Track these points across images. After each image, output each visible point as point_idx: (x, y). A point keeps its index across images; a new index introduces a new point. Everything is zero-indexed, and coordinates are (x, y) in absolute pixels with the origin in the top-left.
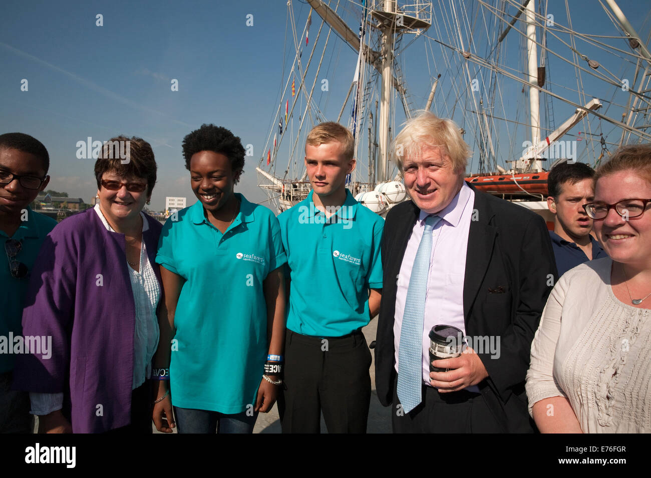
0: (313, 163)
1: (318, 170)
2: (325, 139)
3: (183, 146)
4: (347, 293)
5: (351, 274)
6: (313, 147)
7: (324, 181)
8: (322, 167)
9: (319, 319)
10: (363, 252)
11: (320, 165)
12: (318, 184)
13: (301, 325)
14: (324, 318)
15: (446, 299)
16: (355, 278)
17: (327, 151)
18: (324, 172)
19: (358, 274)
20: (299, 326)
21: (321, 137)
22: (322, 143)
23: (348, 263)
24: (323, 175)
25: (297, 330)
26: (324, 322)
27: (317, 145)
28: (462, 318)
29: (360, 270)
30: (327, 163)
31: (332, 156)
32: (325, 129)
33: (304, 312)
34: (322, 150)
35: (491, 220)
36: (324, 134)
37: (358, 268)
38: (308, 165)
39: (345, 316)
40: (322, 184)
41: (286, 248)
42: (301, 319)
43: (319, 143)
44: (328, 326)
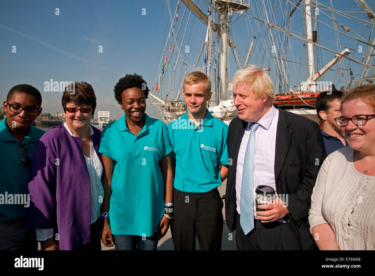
0: (189, 95)
1: (192, 99)
2: (196, 81)
4: (209, 168)
5: (211, 157)
6: (189, 86)
7: (196, 105)
8: (194, 97)
9: (194, 183)
10: (217, 144)
11: (193, 96)
12: (192, 107)
13: (183, 186)
14: (197, 183)
15: (265, 170)
16: (213, 159)
17: (197, 88)
18: (196, 101)
19: (214, 157)
20: (182, 187)
21: (193, 80)
22: (194, 84)
23: (209, 151)
24: (195, 102)
25: (181, 189)
26: (197, 184)
27: (191, 85)
28: (274, 181)
29: (216, 155)
30: (197, 95)
31: (200, 91)
32: (195, 76)
33: (185, 179)
34: (194, 88)
35: (288, 126)
36: (196, 79)
37: (215, 154)
38: (186, 96)
39: (208, 181)
40: (194, 107)
42: (183, 183)
43: (193, 84)
44: (200, 186)
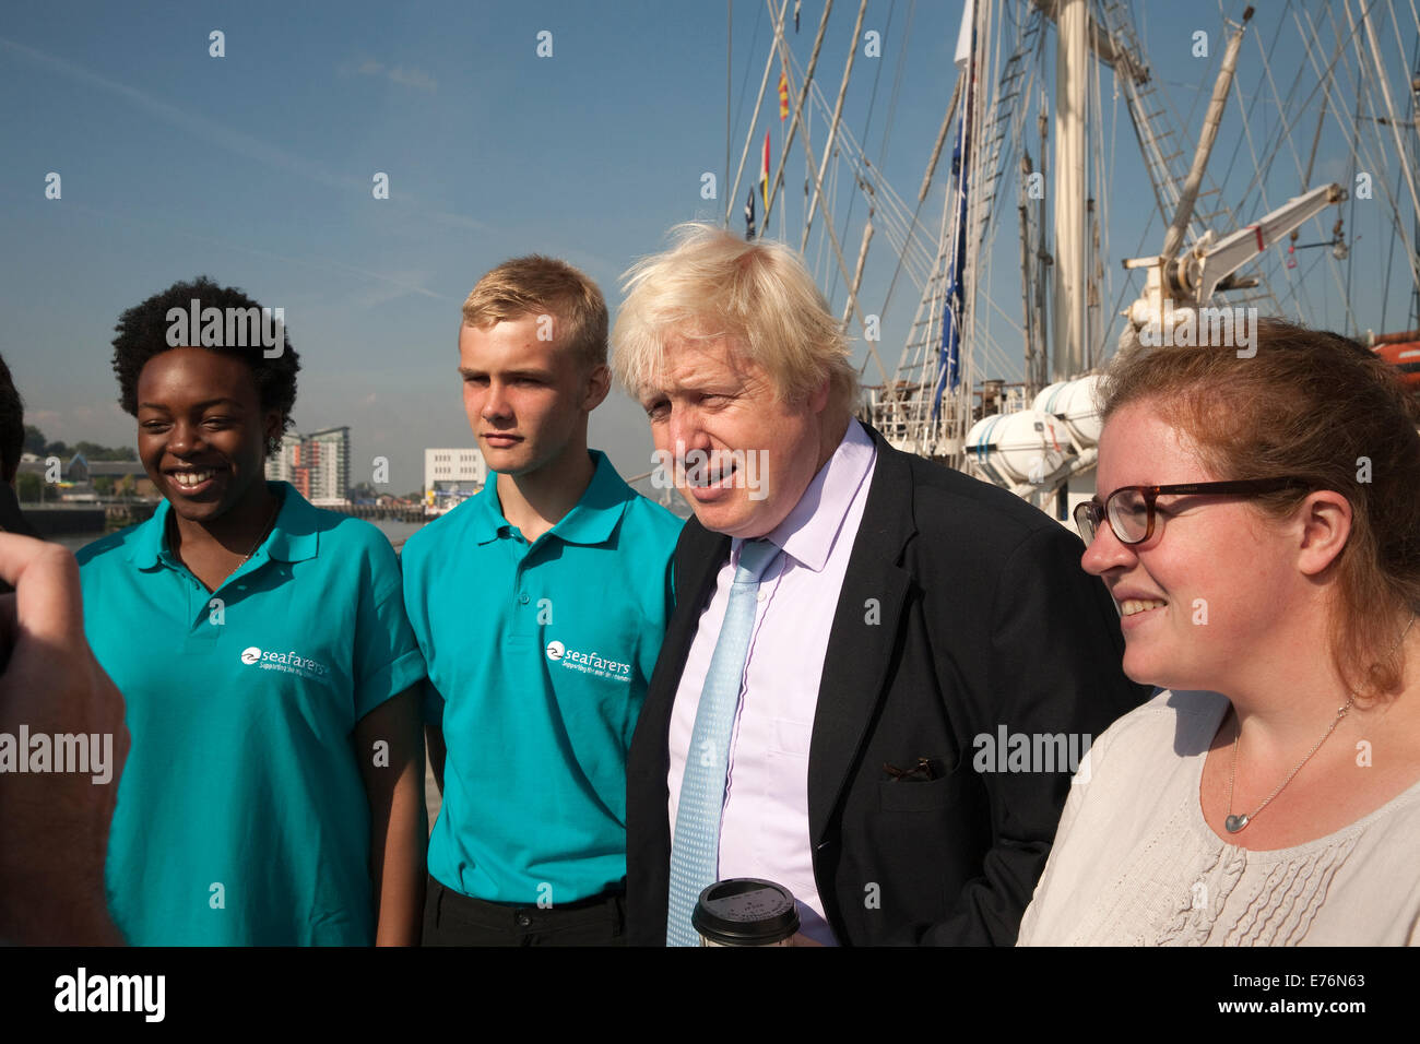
0: (481, 379)
1: (488, 399)
2: (509, 307)
3: (114, 343)
4: (595, 768)
5: (603, 711)
6: (476, 331)
7: (510, 431)
8: (502, 390)
9: (511, 849)
10: (639, 641)
11: (495, 384)
12: (495, 441)
13: (462, 867)
14: (521, 848)
15: (772, 796)
16: (618, 721)
17: (513, 340)
18: (509, 406)
19: (625, 710)
20: (456, 869)
21: (498, 301)
22: (499, 319)
23: (592, 680)
24: (504, 412)
25: (452, 882)
26: (523, 858)
27: (484, 326)
28: (807, 858)
29: (631, 697)
30: (513, 378)
31: (528, 357)
32: (511, 279)
33: (468, 829)
34: (499, 342)
35: (905, 549)
36: (510, 293)
37: (627, 691)
38: (467, 385)
39: (583, 839)
40: (503, 441)
41: (421, 637)
42: (463, 849)
43: (492, 319)
44: (536, 869)
